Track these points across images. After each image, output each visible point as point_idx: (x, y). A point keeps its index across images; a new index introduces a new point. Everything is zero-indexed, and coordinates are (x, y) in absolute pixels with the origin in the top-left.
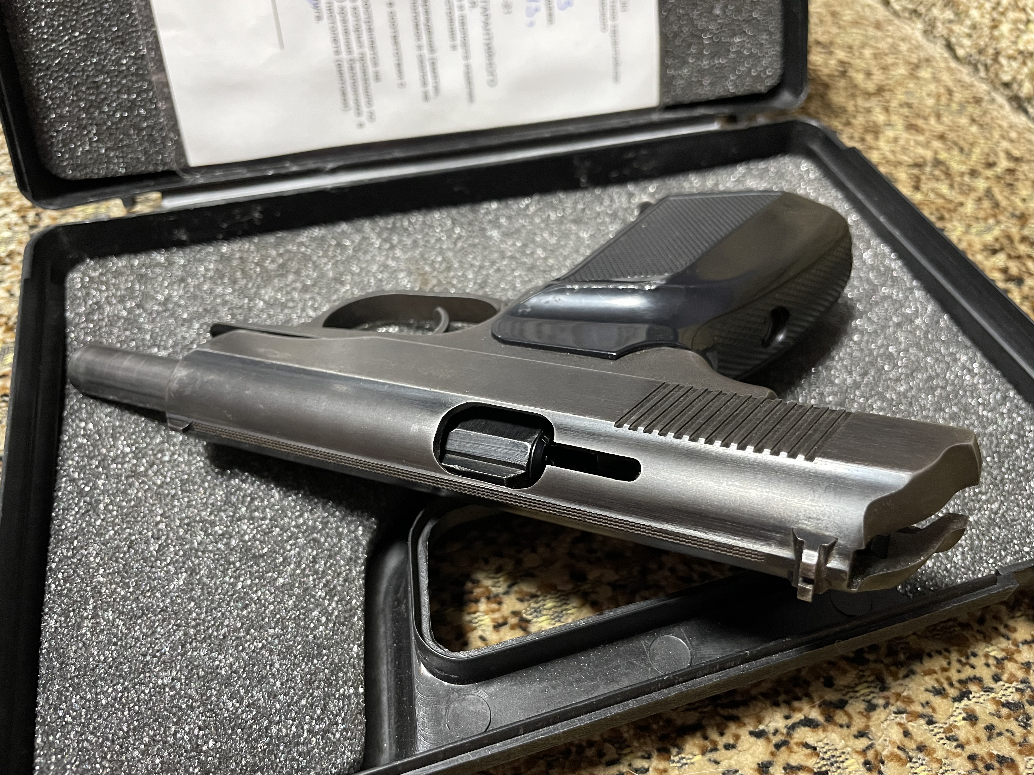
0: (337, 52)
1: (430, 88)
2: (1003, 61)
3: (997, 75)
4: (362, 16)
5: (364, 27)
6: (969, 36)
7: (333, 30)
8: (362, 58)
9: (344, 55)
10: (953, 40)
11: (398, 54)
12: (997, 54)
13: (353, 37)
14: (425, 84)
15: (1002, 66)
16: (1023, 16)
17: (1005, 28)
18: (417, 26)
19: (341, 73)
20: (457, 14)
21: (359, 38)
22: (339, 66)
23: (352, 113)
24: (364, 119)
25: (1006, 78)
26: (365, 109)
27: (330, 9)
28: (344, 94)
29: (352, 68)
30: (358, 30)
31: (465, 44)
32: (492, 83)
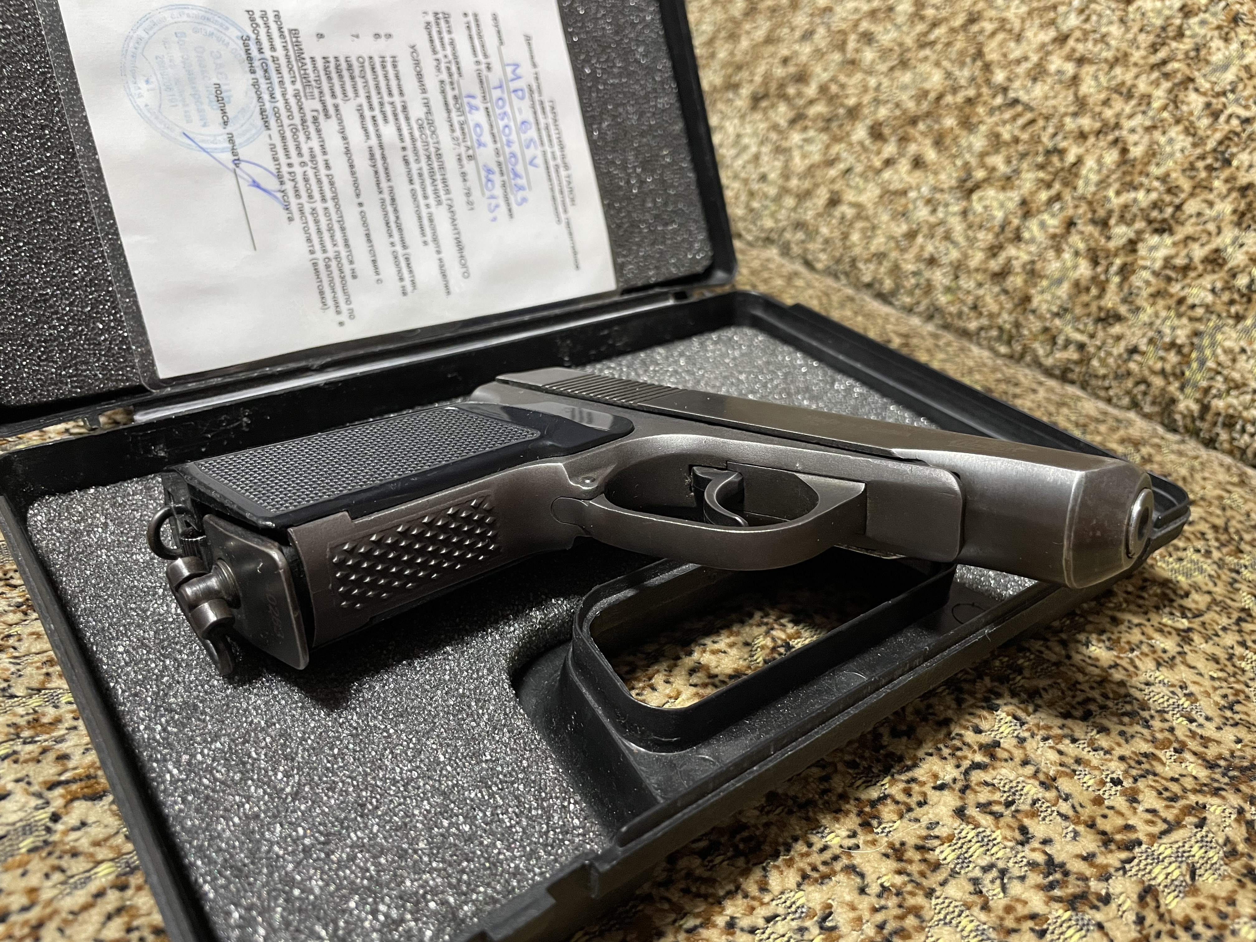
0: (312, 252)
1: (407, 283)
2: (861, 265)
3: (858, 279)
4: (334, 217)
5: (336, 227)
6: (824, 250)
7: (306, 230)
8: (338, 257)
9: (319, 255)
10: (810, 257)
11: (372, 251)
12: (854, 261)
13: (326, 236)
14: (401, 279)
15: (860, 270)
16: (867, 224)
17: (855, 237)
18: (387, 224)
19: (317, 271)
20: (424, 212)
21: (332, 237)
22: (315, 264)
23: (332, 310)
24: (344, 317)
25: (867, 279)
26: (343, 307)
27: (301, 211)
28: (322, 293)
29: (328, 267)
30: (330, 229)
31: (435, 240)
32: (466, 275)
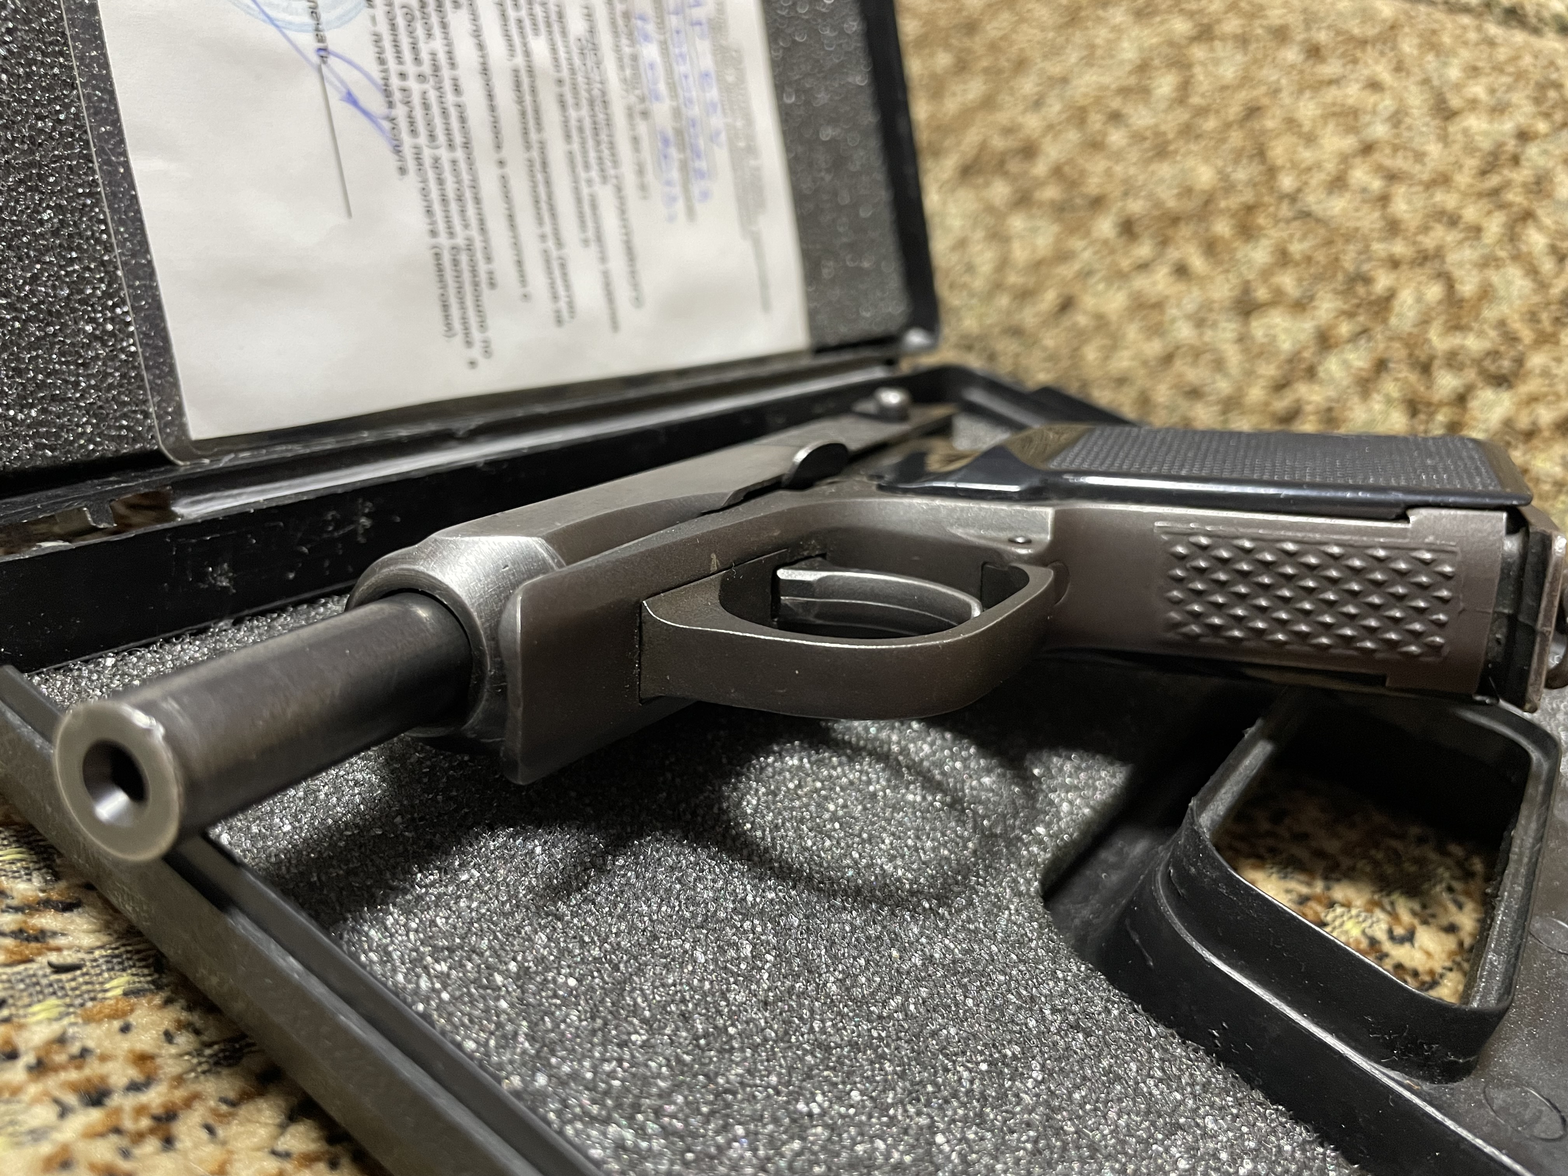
0: (434, 233)
1: (563, 304)
4: (466, 177)
5: (468, 195)
7: (425, 193)
8: (470, 248)
9: (443, 240)
11: (516, 245)
13: (454, 207)
14: (555, 297)
18: (537, 202)
19: (440, 269)
20: (585, 191)
21: (463, 211)
22: (438, 256)
23: (459, 339)
24: (476, 352)
26: (476, 335)
27: (418, 158)
28: (445, 307)
29: (456, 263)
30: (460, 199)
31: (599, 239)
32: (638, 301)
